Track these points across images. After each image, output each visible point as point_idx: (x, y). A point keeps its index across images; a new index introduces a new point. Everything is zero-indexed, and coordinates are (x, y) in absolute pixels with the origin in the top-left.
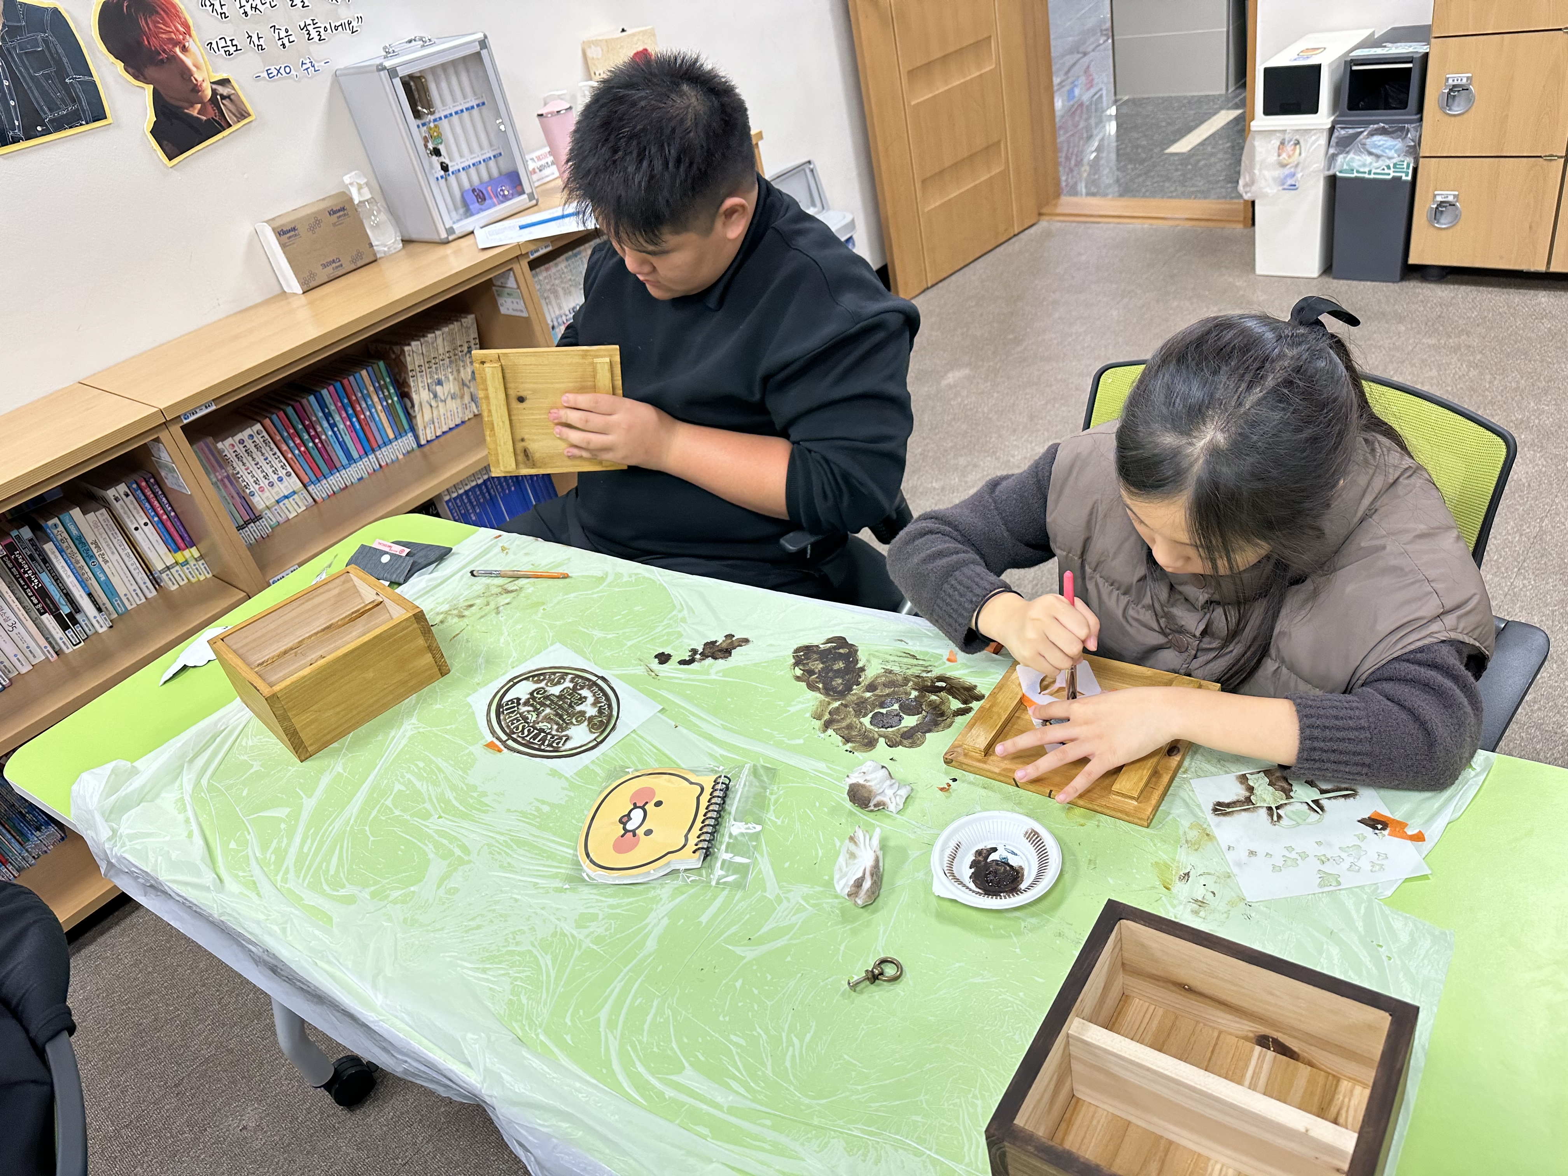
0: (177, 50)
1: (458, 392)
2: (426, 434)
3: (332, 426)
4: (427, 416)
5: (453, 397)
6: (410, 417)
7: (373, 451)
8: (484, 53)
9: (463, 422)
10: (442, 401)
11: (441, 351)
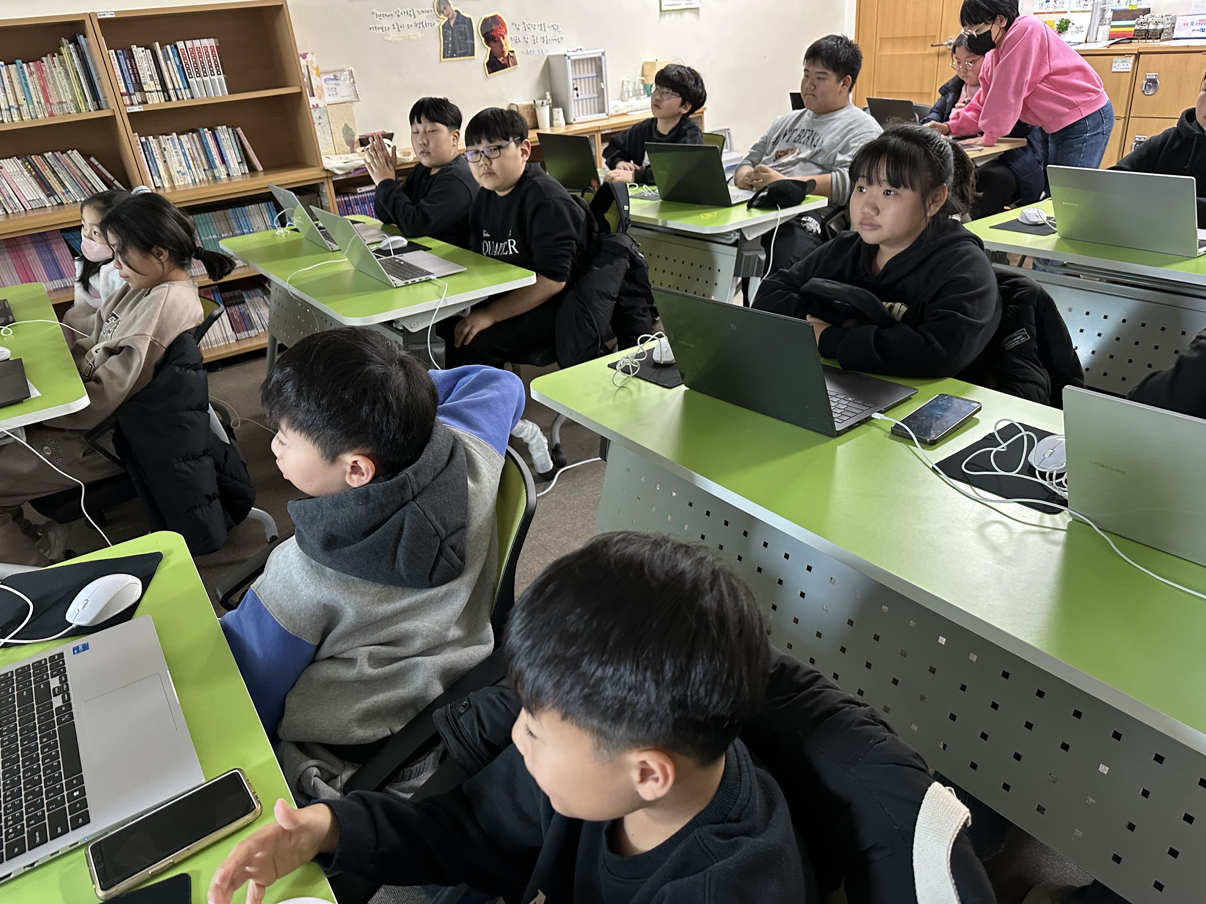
0: (501, 38)
8: (603, 57)
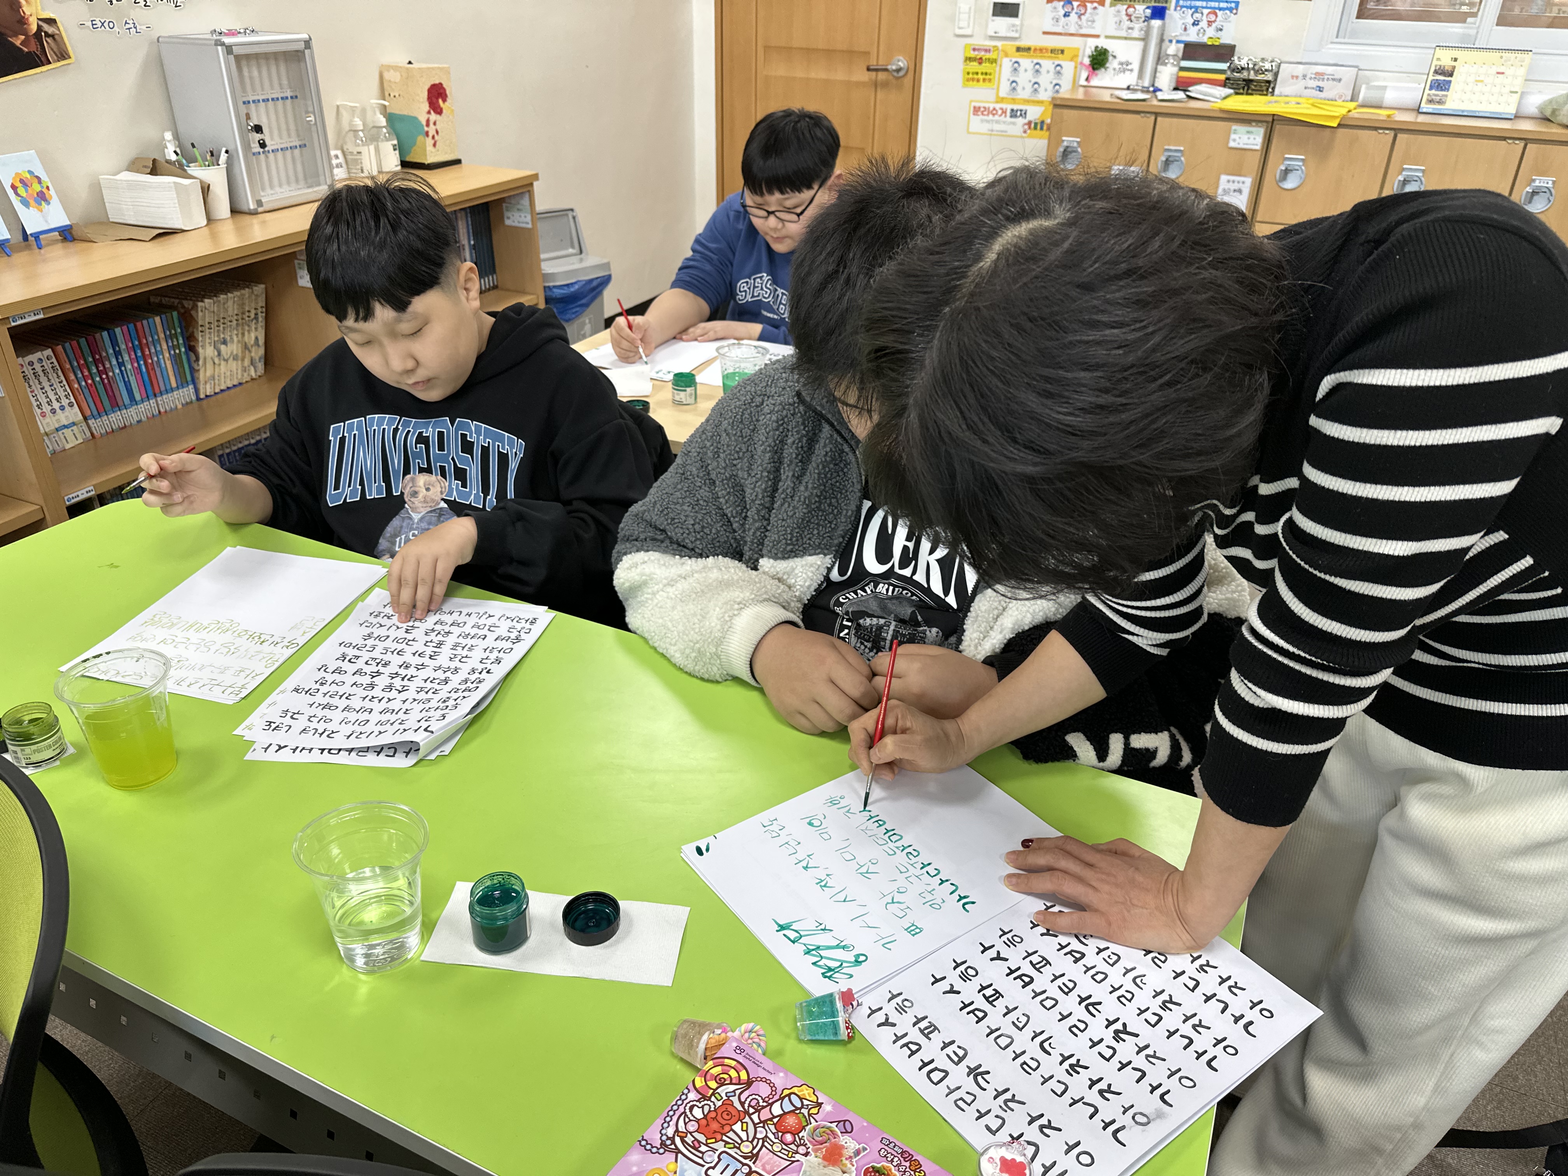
1: (240, 355)
2: (207, 389)
3: (121, 365)
4: (209, 373)
5: (235, 358)
6: (193, 371)
7: (155, 396)
8: (307, 51)
9: (240, 384)
10: (224, 360)
11: (230, 313)
